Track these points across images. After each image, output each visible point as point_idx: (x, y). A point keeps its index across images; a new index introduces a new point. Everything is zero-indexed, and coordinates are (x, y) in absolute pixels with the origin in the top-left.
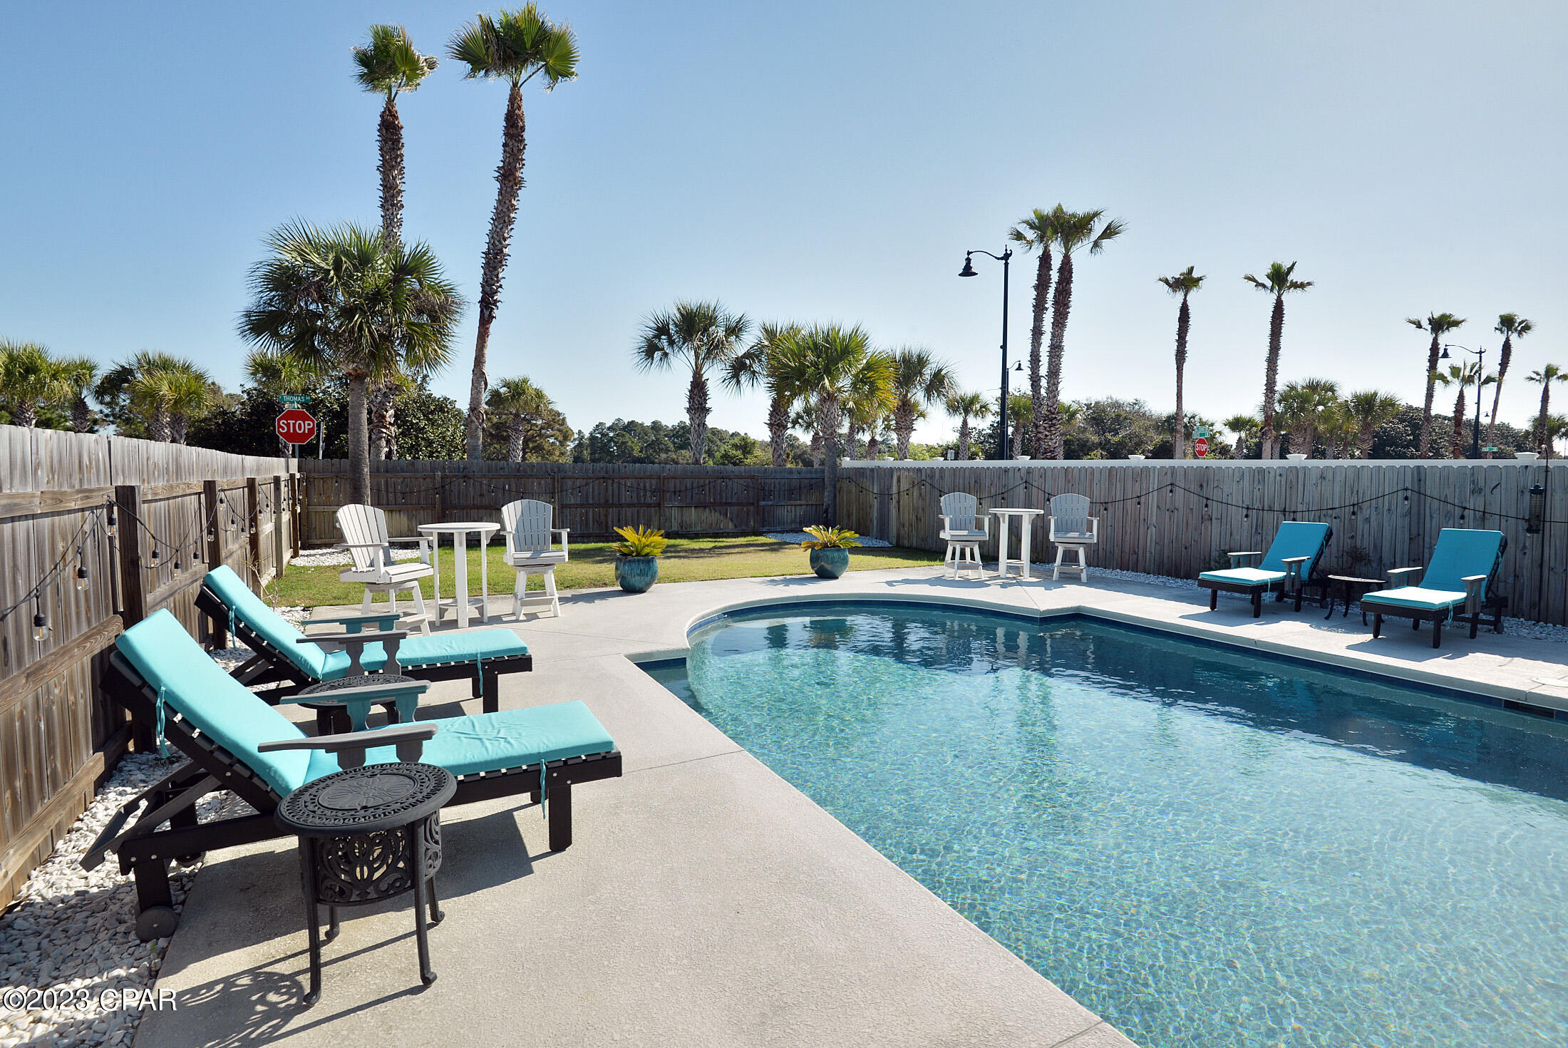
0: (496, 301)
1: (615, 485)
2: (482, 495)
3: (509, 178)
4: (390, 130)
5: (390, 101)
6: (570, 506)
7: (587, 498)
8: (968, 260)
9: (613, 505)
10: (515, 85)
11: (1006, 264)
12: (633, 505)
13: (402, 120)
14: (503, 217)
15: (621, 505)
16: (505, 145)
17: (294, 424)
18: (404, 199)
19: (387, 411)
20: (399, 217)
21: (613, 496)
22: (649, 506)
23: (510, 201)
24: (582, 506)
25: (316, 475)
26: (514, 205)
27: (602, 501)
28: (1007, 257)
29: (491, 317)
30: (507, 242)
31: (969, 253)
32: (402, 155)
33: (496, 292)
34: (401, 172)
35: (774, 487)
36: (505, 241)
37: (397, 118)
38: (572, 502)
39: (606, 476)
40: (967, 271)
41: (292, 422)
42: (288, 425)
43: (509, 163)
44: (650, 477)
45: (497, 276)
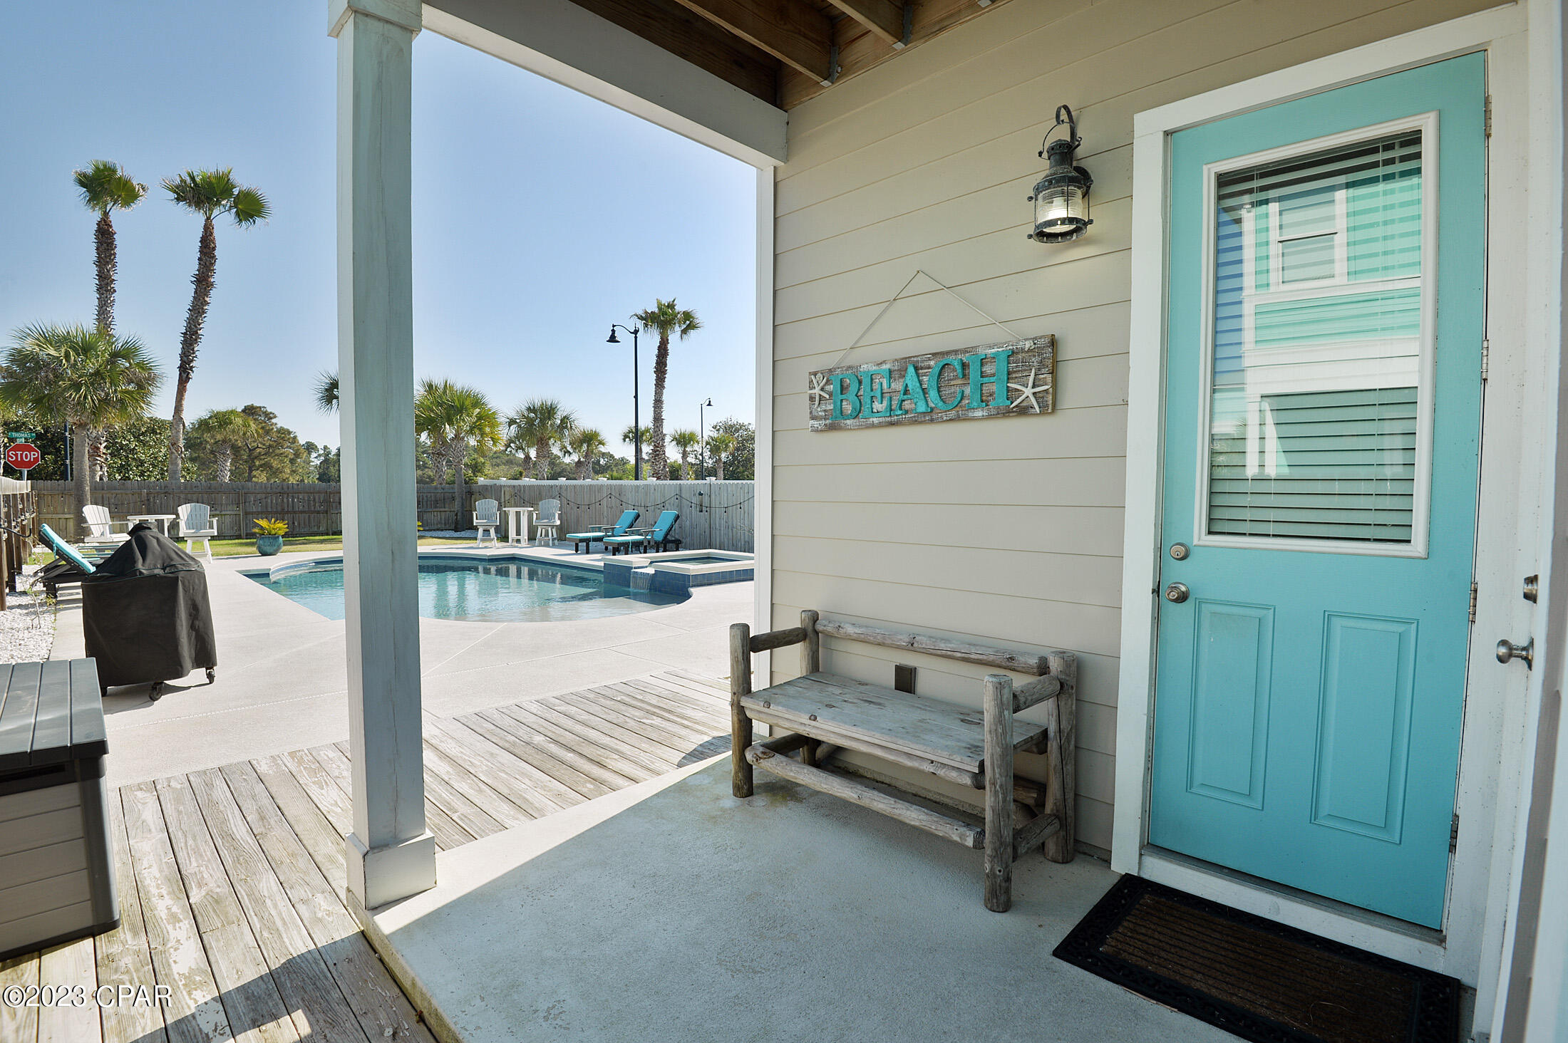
0: (192, 367)
1: (290, 498)
3: (203, 282)
4: (105, 236)
5: (106, 214)
6: (252, 513)
7: (266, 508)
8: (613, 331)
10: (208, 218)
11: (636, 338)
12: (304, 512)
13: (115, 227)
14: (198, 309)
15: (295, 512)
16: (199, 259)
17: (22, 455)
18: (117, 286)
19: (101, 444)
20: (112, 299)
21: (288, 506)
22: (318, 512)
23: (204, 298)
25: (45, 492)
26: (205, 301)
27: (279, 509)
28: (636, 332)
29: (188, 379)
30: (201, 326)
31: (614, 326)
32: (115, 254)
33: (192, 361)
34: (114, 266)
36: (199, 325)
37: (111, 227)
38: (255, 510)
40: (613, 339)
41: (19, 453)
42: (16, 455)
43: (203, 273)
45: (193, 350)
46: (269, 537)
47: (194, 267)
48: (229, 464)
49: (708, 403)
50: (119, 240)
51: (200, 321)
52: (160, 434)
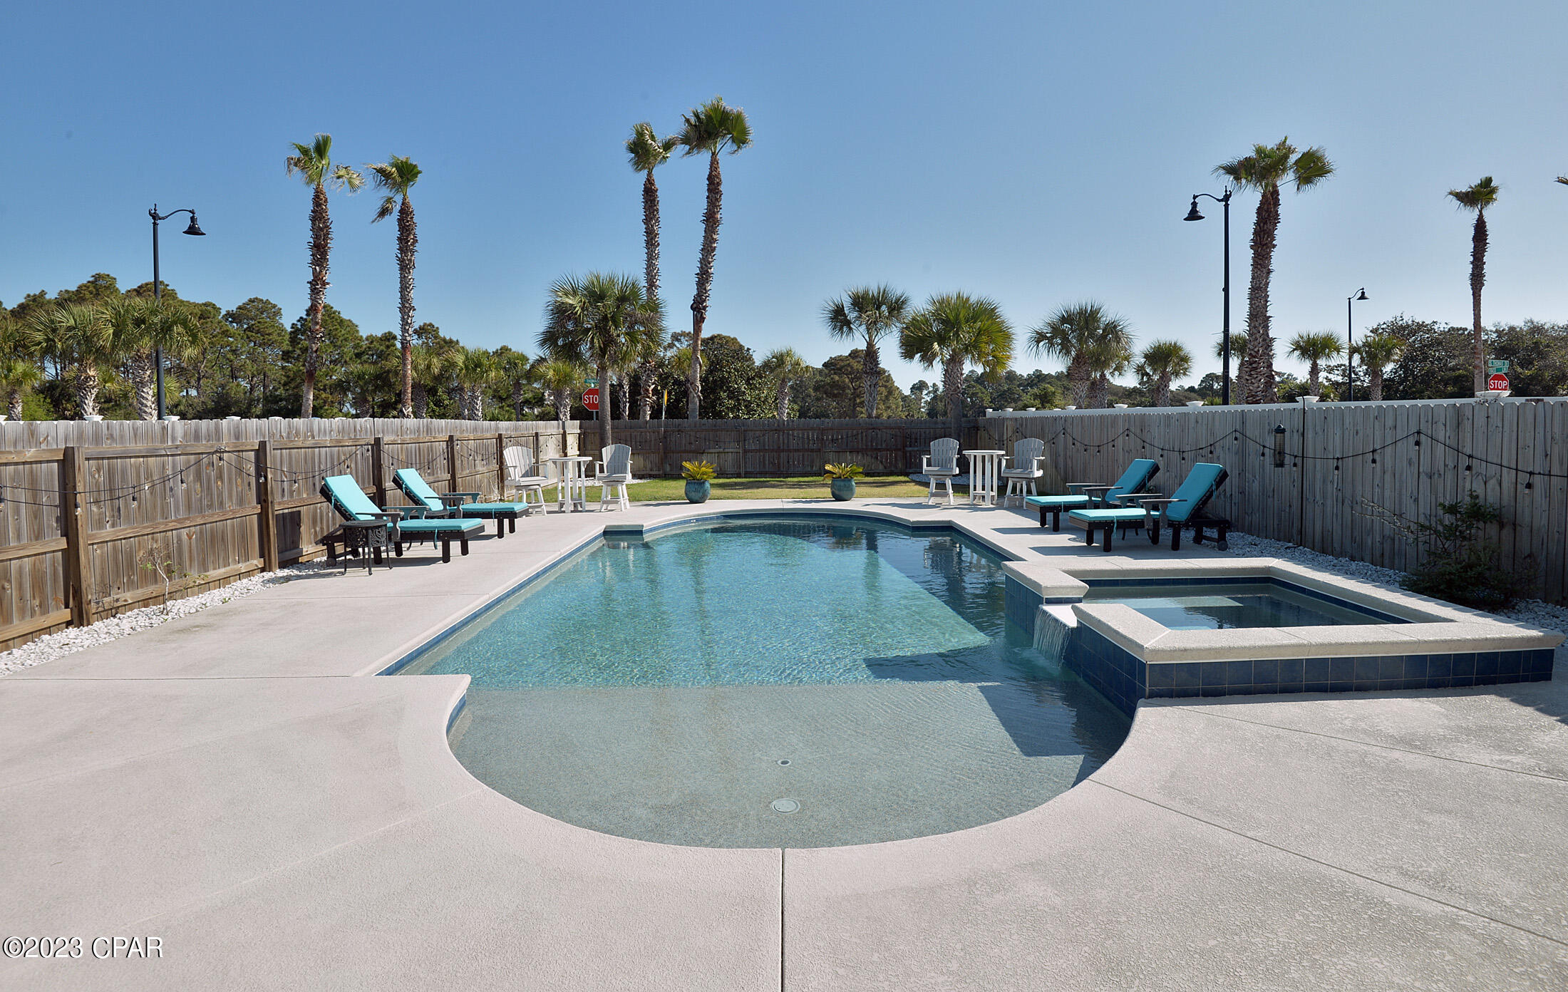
0: (706, 307)
1: (785, 436)
2: (690, 443)
3: (711, 220)
4: (650, 194)
5: (649, 175)
6: (752, 451)
7: (764, 446)
8: (1194, 204)
9: (783, 451)
10: (713, 154)
11: (1227, 206)
12: (798, 450)
13: (658, 185)
14: (708, 249)
15: (789, 451)
16: (708, 197)
17: (593, 398)
18: (660, 239)
19: (650, 386)
20: (656, 252)
21: (783, 443)
22: (812, 451)
23: (712, 236)
24: (759, 451)
25: (589, 431)
26: (713, 239)
27: (776, 447)
28: (1226, 198)
29: (703, 319)
30: (711, 265)
31: (1195, 197)
32: (657, 210)
33: (705, 301)
34: (657, 221)
35: (920, 436)
36: (709, 264)
37: (653, 185)
38: (753, 448)
39: (778, 428)
40: (1194, 215)
41: (591, 397)
42: (589, 398)
43: (710, 210)
44: (812, 429)
45: (705, 289)
46: (695, 483)
47: (703, 205)
48: (786, 402)
49: (1359, 295)
50: (661, 195)
51: (710, 260)
52: (765, 377)
